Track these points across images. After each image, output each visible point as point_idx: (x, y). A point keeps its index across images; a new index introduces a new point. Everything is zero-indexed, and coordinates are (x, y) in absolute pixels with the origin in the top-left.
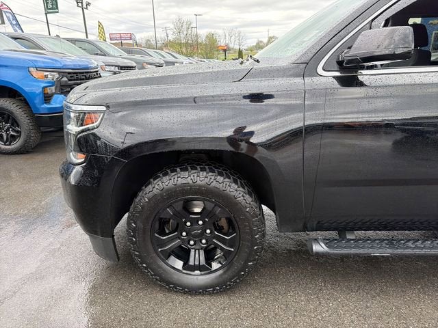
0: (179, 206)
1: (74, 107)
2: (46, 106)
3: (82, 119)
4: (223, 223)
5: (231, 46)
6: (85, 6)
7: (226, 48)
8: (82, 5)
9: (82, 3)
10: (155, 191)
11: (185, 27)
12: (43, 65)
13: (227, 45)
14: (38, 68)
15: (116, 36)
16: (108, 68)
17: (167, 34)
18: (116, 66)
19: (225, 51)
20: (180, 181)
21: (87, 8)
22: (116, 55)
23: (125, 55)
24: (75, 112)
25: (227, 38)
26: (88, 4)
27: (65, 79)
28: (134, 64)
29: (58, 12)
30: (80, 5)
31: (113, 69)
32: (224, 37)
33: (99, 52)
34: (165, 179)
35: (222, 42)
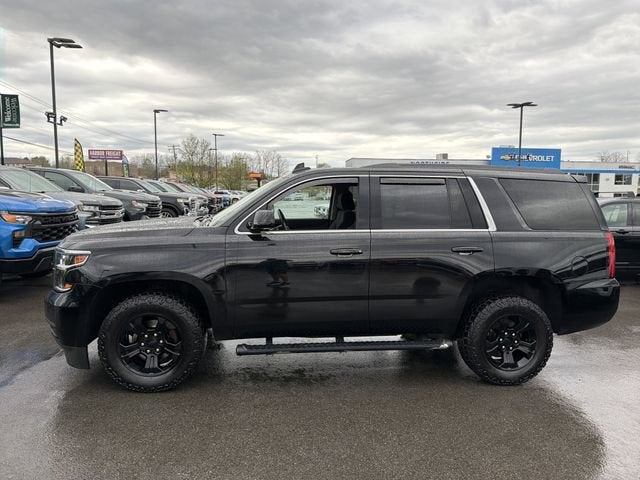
0: (139, 321)
1: (66, 251)
2: (14, 250)
3: (71, 259)
4: (174, 335)
5: (268, 172)
6: (58, 121)
7: (259, 176)
8: (55, 120)
9: (55, 118)
10: (122, 310)
11: (199, 150)
12: (15, 208)
13: (262, 173)
14: (10, 212)
15: (98, 153)
16: (86, 208)
17: (175, 155)
18: (96, 206)
19: (259, 179)
20: (140, 302)
21: (61, 124)
22: (98, 189)
23: (110, 189)
24: (66, 255)
25: (262, 162)
26: (64, 119)
27: (39, 222)
28: (120, 203)
29: (18, 127)
30: (52, 120)
31: (92, 208)
32: (257, 161)
33: (75, 186)
34: (130, 301)
35: (255, 168)
